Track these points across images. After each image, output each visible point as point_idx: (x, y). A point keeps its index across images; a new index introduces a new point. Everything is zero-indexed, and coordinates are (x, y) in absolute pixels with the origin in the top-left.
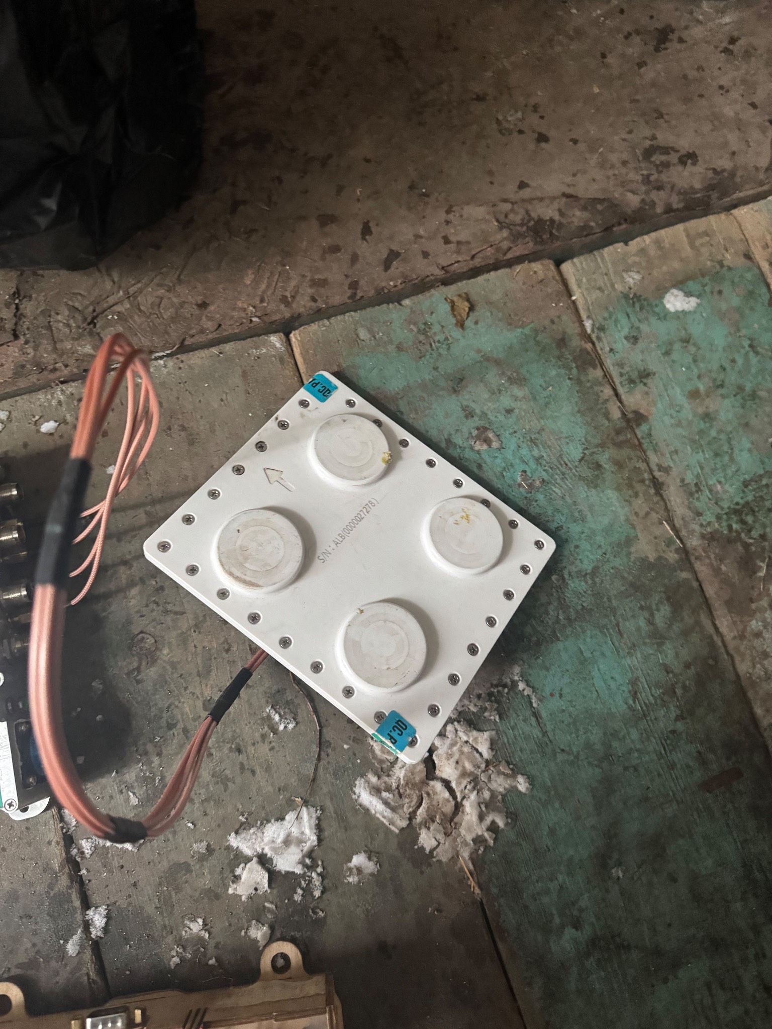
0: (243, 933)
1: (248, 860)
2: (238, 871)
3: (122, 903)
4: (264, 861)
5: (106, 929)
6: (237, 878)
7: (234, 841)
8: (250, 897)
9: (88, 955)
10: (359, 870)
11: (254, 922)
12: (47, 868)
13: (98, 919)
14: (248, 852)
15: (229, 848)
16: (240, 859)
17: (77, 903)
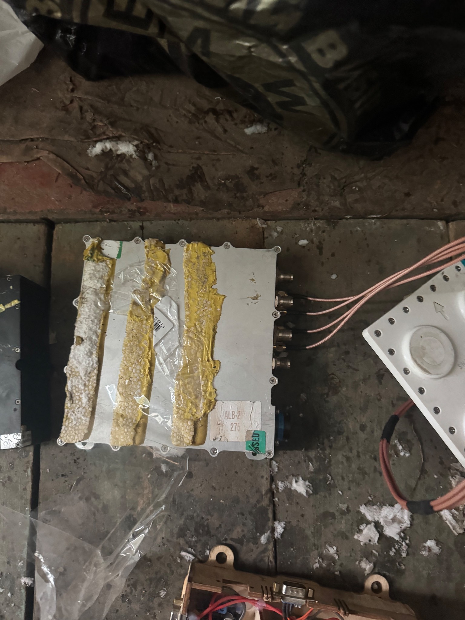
0: (357, 563)
1: (368, 523)
2: (362, 527)
3: (294, 523)
4: (378, 526)
5: (282, 535)
6: (360, 531)
7: (363, 509)
8: (365, 544)
9: (271, 547)
10: (430, 550)
11: (364, 559)
12: (258, 491)
13: (279, 528)
14: (369, 518)
15: (359, 512)
16: (363, 520)
17: (271, 516)
